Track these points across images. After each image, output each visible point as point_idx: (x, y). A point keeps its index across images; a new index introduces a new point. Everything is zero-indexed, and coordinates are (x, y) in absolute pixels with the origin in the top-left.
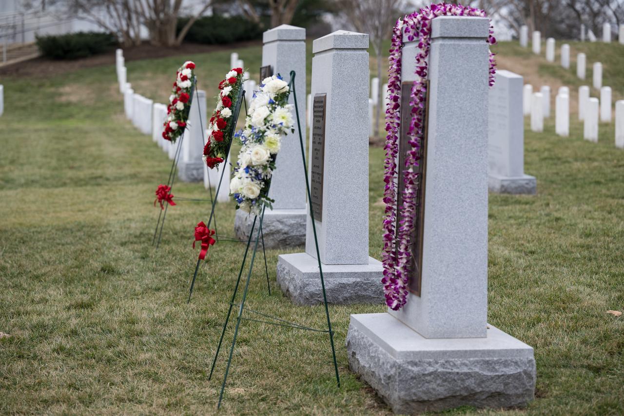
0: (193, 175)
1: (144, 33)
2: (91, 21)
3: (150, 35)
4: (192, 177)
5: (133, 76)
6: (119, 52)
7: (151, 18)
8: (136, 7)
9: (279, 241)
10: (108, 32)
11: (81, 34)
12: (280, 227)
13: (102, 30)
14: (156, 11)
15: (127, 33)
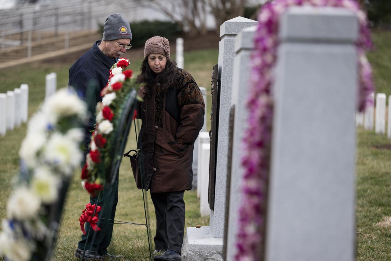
1: (211, 22)
3: (217, 24)
6: (180, 42)
7: (217, 7)
10: (173, 22)
13: (167, 19)
15: (192, 24)
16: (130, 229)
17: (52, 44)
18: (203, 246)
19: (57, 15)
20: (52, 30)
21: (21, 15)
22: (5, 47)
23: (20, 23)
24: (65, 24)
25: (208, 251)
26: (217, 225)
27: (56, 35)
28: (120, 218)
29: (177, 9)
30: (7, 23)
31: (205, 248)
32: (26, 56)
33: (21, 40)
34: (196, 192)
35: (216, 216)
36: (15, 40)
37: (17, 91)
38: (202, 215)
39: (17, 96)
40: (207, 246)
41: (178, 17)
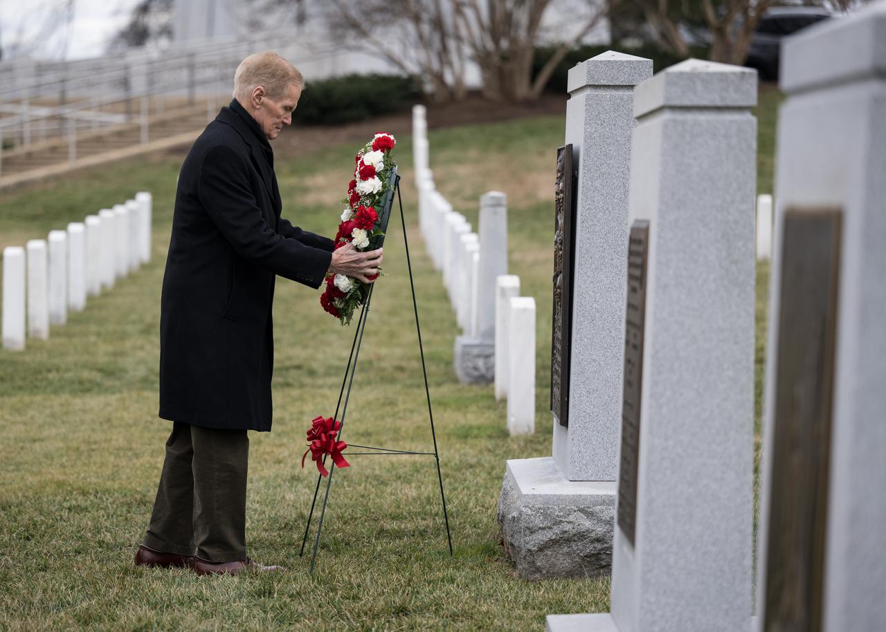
0: (476, 368)
1: (473, 76)
2: (374, 54)
3: (484, 79)
4: (476, 373)
5: (443, 155)
6: (419, 112)
7: (484, 47)
8: (456, 27)
9: (583, 559)
10: (405, 76)
11: (354, 79)
12: (587, 524)
13: (394, 71)
14: (495, 34)
15: (439, 78)
16: (380, 463)
17: (183, 120)
18: (551, 497)
19: (191, 67)
20: (183, 94)
21: (127, 67)
22: (101, 126)
23: (125, 83)
24: (204, 82)
25: (561, 506)
26: (576, 455)
27: (191, 103)
28: (357, 440)
29: (412, 53)
30: (99, 84)
31: (554, 502)
32: (138, 142)
33: (129, 112)
34: (493, 389)
35: (573, 439)
36: (116, 112)
37: (131, 205)
38: (513, 432)
39: (133, 213)
40: (559, 497)
41: (413, 68)
